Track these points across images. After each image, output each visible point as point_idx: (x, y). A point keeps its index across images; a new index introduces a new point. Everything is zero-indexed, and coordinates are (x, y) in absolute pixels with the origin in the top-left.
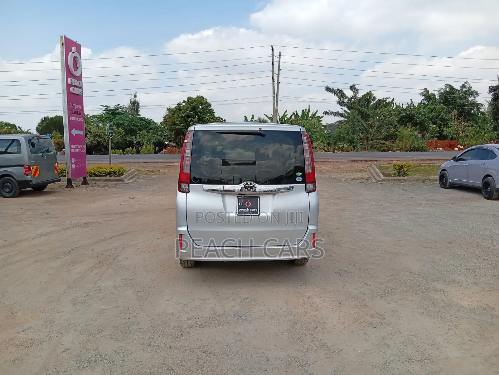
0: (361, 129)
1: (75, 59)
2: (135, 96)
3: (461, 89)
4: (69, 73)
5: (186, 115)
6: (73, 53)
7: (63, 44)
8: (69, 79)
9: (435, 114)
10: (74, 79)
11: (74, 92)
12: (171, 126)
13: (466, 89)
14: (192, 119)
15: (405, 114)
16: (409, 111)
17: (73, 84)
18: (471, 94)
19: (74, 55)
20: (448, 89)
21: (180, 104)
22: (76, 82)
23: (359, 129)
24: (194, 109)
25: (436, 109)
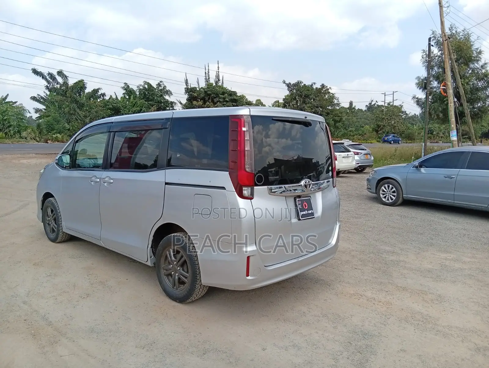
0: (77, 118)
3: (157, 88)
9: (138, 108)
13: (161, 88)
15: (111, 107)
16: (115, 104)
18: (166, 93)
20: (146, 86)
23: (76, 118)
25: (137, 104)
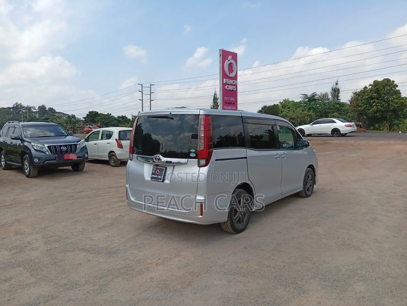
1: (230, 65)
2: (337, 84)
4: (224, 75)
5: (369, 98)
6: (229, 60)
7: (221, 55)
8: (224, 80)
10: (229, 80)
11: (229, 89)
12: (355, 108)
14: (374, 101)
17: (228, 83)
19: (229, 62)
21: (366, 88)
22: (231, 82)
24: (377, 91)
